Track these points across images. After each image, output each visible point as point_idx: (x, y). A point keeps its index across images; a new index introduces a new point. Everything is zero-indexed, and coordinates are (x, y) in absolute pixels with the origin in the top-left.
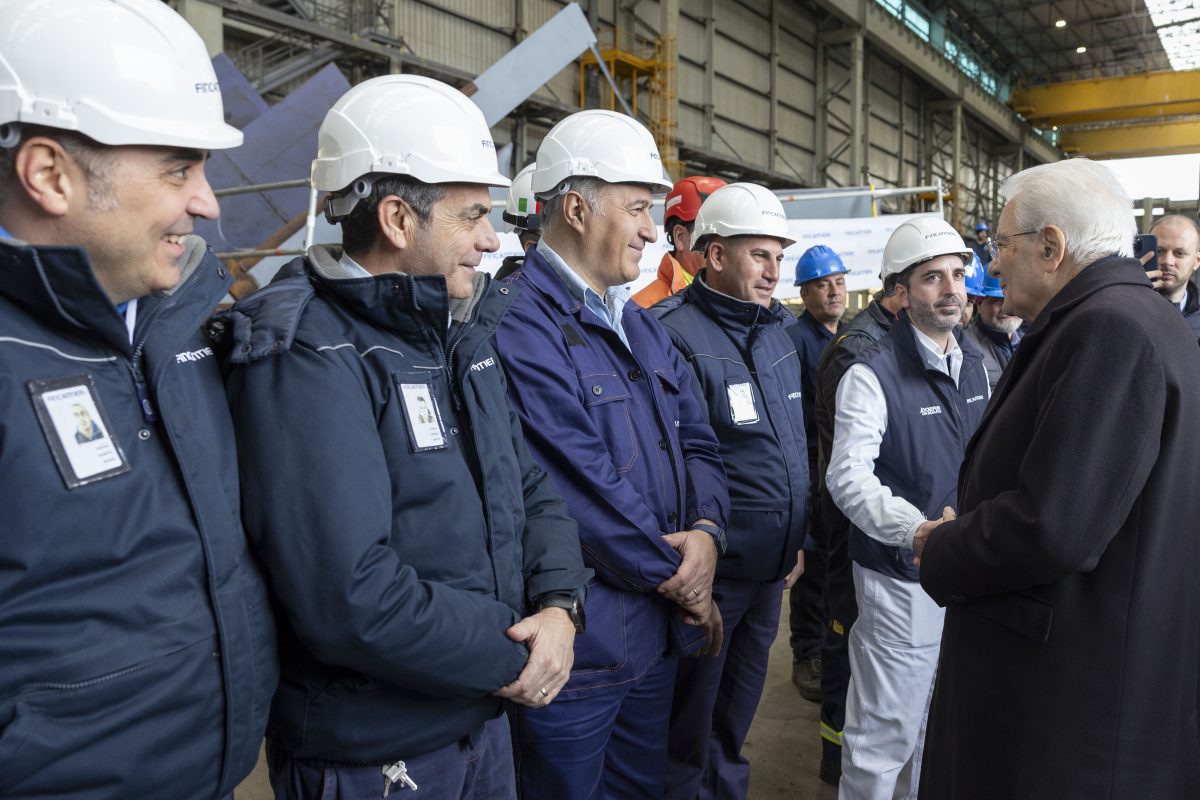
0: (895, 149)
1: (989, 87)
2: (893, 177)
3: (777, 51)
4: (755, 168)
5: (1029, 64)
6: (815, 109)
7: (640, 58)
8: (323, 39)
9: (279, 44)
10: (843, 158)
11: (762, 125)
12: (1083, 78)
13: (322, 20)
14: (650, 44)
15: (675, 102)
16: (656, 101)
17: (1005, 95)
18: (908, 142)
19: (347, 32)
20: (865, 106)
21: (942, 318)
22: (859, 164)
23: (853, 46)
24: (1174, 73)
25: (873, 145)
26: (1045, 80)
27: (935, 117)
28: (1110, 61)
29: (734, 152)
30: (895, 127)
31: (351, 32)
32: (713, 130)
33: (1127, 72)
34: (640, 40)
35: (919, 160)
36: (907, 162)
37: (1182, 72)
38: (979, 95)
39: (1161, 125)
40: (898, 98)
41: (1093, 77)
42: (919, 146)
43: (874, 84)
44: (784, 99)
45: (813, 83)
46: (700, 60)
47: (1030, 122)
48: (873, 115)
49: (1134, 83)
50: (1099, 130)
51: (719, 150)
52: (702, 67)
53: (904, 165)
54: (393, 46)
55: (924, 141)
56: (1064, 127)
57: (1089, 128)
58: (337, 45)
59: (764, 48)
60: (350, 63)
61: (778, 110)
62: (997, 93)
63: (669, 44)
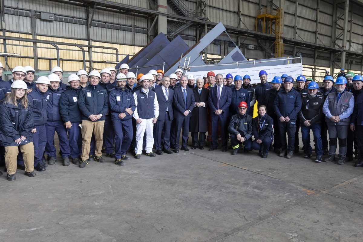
6: (332, 24)
7: (272, 15)
10: (341, 38)
11: (313, 30)
15: (283, 26)
16: (277, 25)
20: (350, 21)
29: (302, 39)
30: (360, 25)
32: (296, 33)
43: (354, 13)
44: (321, 22)
45: (332, 16)
46: (293, 13)
48: (354, 23)
52: (294, 15)
54: (205, 20)
58: (192, 22)
59: (315, 7)
61: (318, 25)
63: (281, 9)
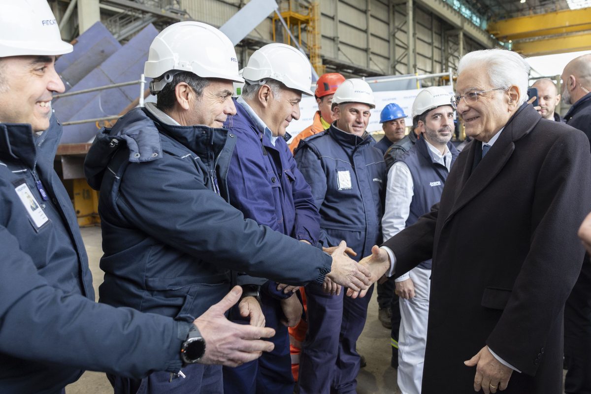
0: (430, 55)
1: (476, 22)
2: (429, 69)
3: (370, 8)
4: (360, 67)
5: (496, 10)
6: (389, 38)
7: (301, 15)
8: (147, 12)
9: (127, 16)
10: (404, 61)
11: (363, 46)
12: (524, 15)
13: (147, 3)
14: (307, 8)
15: (320, 36)
16: (310, 36)
17: (485, 26)
18: (436, 51)
19: (159, 9)
20: (414, 34)
21: (442, 138)
22: (412, 63)
23: (407, 4)
24: (571, 11)
25: (418, 54)
26: (505, 17)
27: (450, 38)
28: (538, 6)
29: (349, 60)
30: (429, 44)
31: (161, 8)
32: (339, 49)
33: (546, 12)
34: (302, 6)
35: (442, 60)
36: (436, 61)
37: (575, 10)
38: (471, 26)
39: (565, 38)
40: (431, 29)
41: (529, 14)
42: (442, 53)
43: (418, 23)
44: (373, 33)
45: (388, 24)
46: (332, 15)
47: (498, 39)
48: (418, 39)
49: (551, 16)
50: (532, 42)
51: (342, 59)
52: (333, 18)
53: (434, 63)
54: (181, 14)
55: (444, 51)
56: (515, 41)
57: (528, 41)
58: (155, 15)
59: (363, 7)
60: (161, 24)
61: (371, 38)
62: (481, 25)
63: (316, 7)
